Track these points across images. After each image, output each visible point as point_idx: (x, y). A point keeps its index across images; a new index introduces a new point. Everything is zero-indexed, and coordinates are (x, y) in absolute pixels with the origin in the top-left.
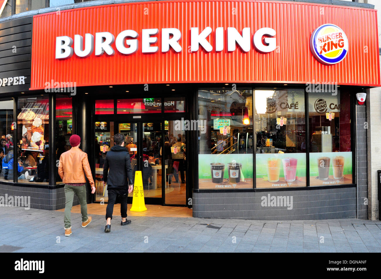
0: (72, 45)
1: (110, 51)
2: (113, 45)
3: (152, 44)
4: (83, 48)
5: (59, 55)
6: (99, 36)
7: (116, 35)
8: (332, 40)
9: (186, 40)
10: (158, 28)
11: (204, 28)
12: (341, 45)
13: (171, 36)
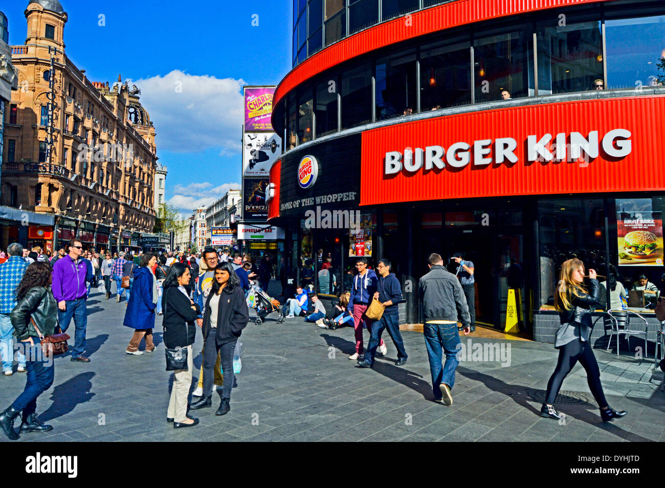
0: (402, 160)
1: (440, 165)
2: (444, 158)
3: (485, 156)
4: (413, 163)
5: (389, 171)
6: (429, 150)
7: (446, 147)
9: (523, 149)
10: (491, 139)
11: (543, 135)
13: (506, 146)
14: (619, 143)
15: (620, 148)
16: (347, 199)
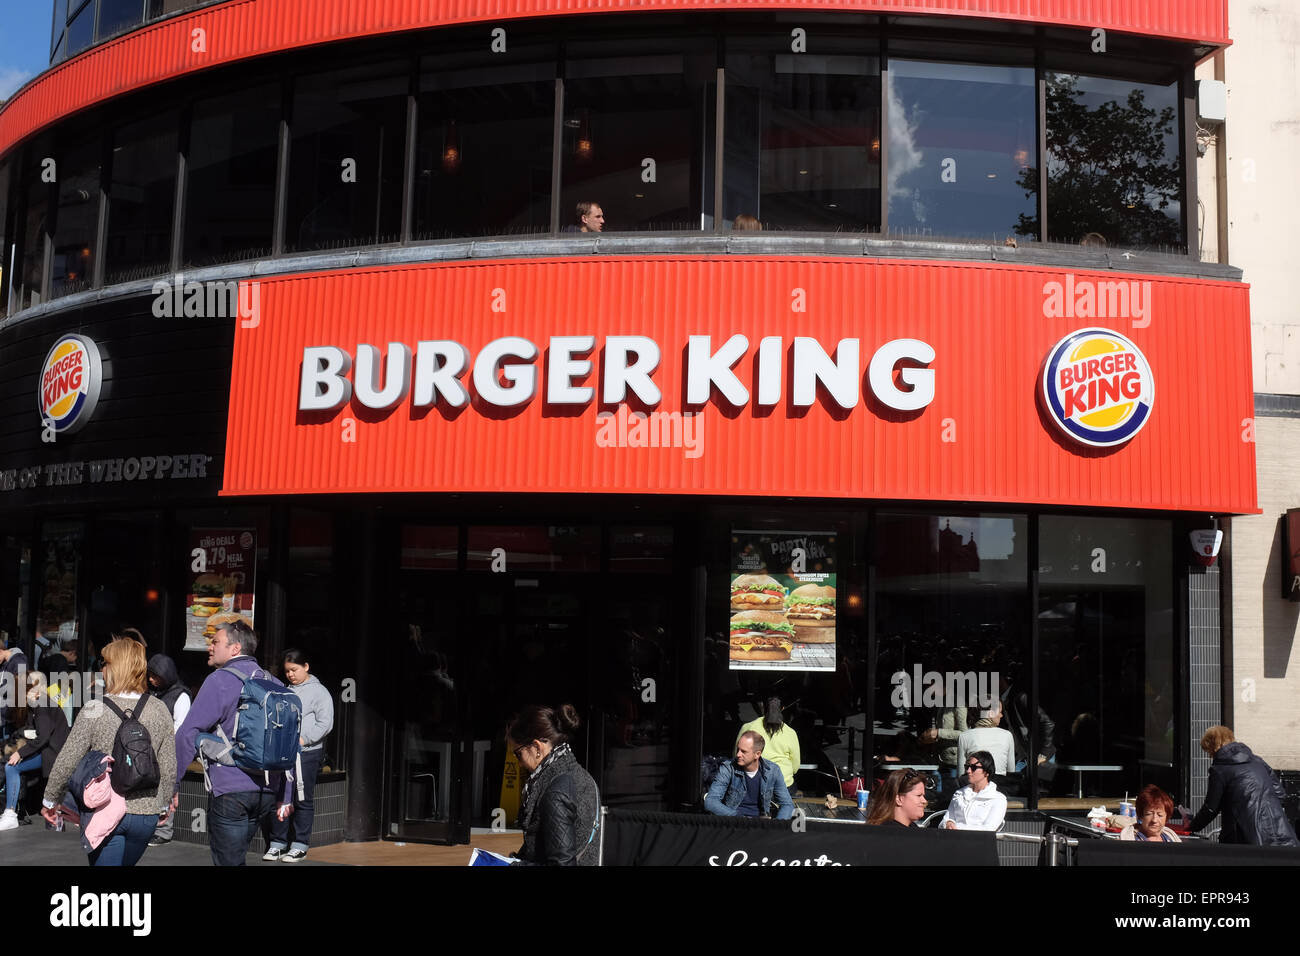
0: (348, 371)
1: (455, 396)
2: (465, 375)
3: (576, 381)
4: (380, 382)
5: (310, 400)
6: (427, 350)
7: (474, 347)
8: (1103, 376)
9: (675, 369)
10: (595, 334)
11: (727, 338)
12: (1131, 390)
13: (632, 358)
14: (909, 375)
15: (909, 388)
16: (185, 474)
